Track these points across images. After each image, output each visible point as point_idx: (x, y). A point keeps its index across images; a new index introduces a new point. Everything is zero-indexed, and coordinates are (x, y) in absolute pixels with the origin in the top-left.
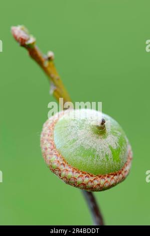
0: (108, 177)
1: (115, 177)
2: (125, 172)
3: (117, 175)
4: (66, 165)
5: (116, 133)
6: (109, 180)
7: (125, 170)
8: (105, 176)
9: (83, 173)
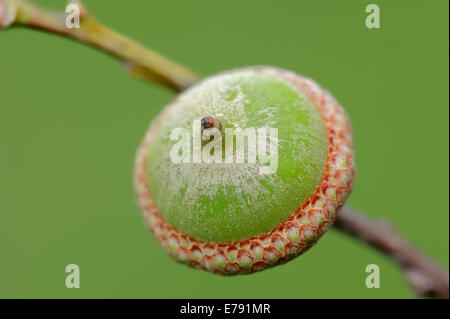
0: (299, 216)
1: (319, 205)
2: (337, 175)
3: (317, 198)
4: (201, 246)
5: (264, 116)
6: (305, 221)
7: (332, 172)
8: (292, 218)
9: (242, 244)
